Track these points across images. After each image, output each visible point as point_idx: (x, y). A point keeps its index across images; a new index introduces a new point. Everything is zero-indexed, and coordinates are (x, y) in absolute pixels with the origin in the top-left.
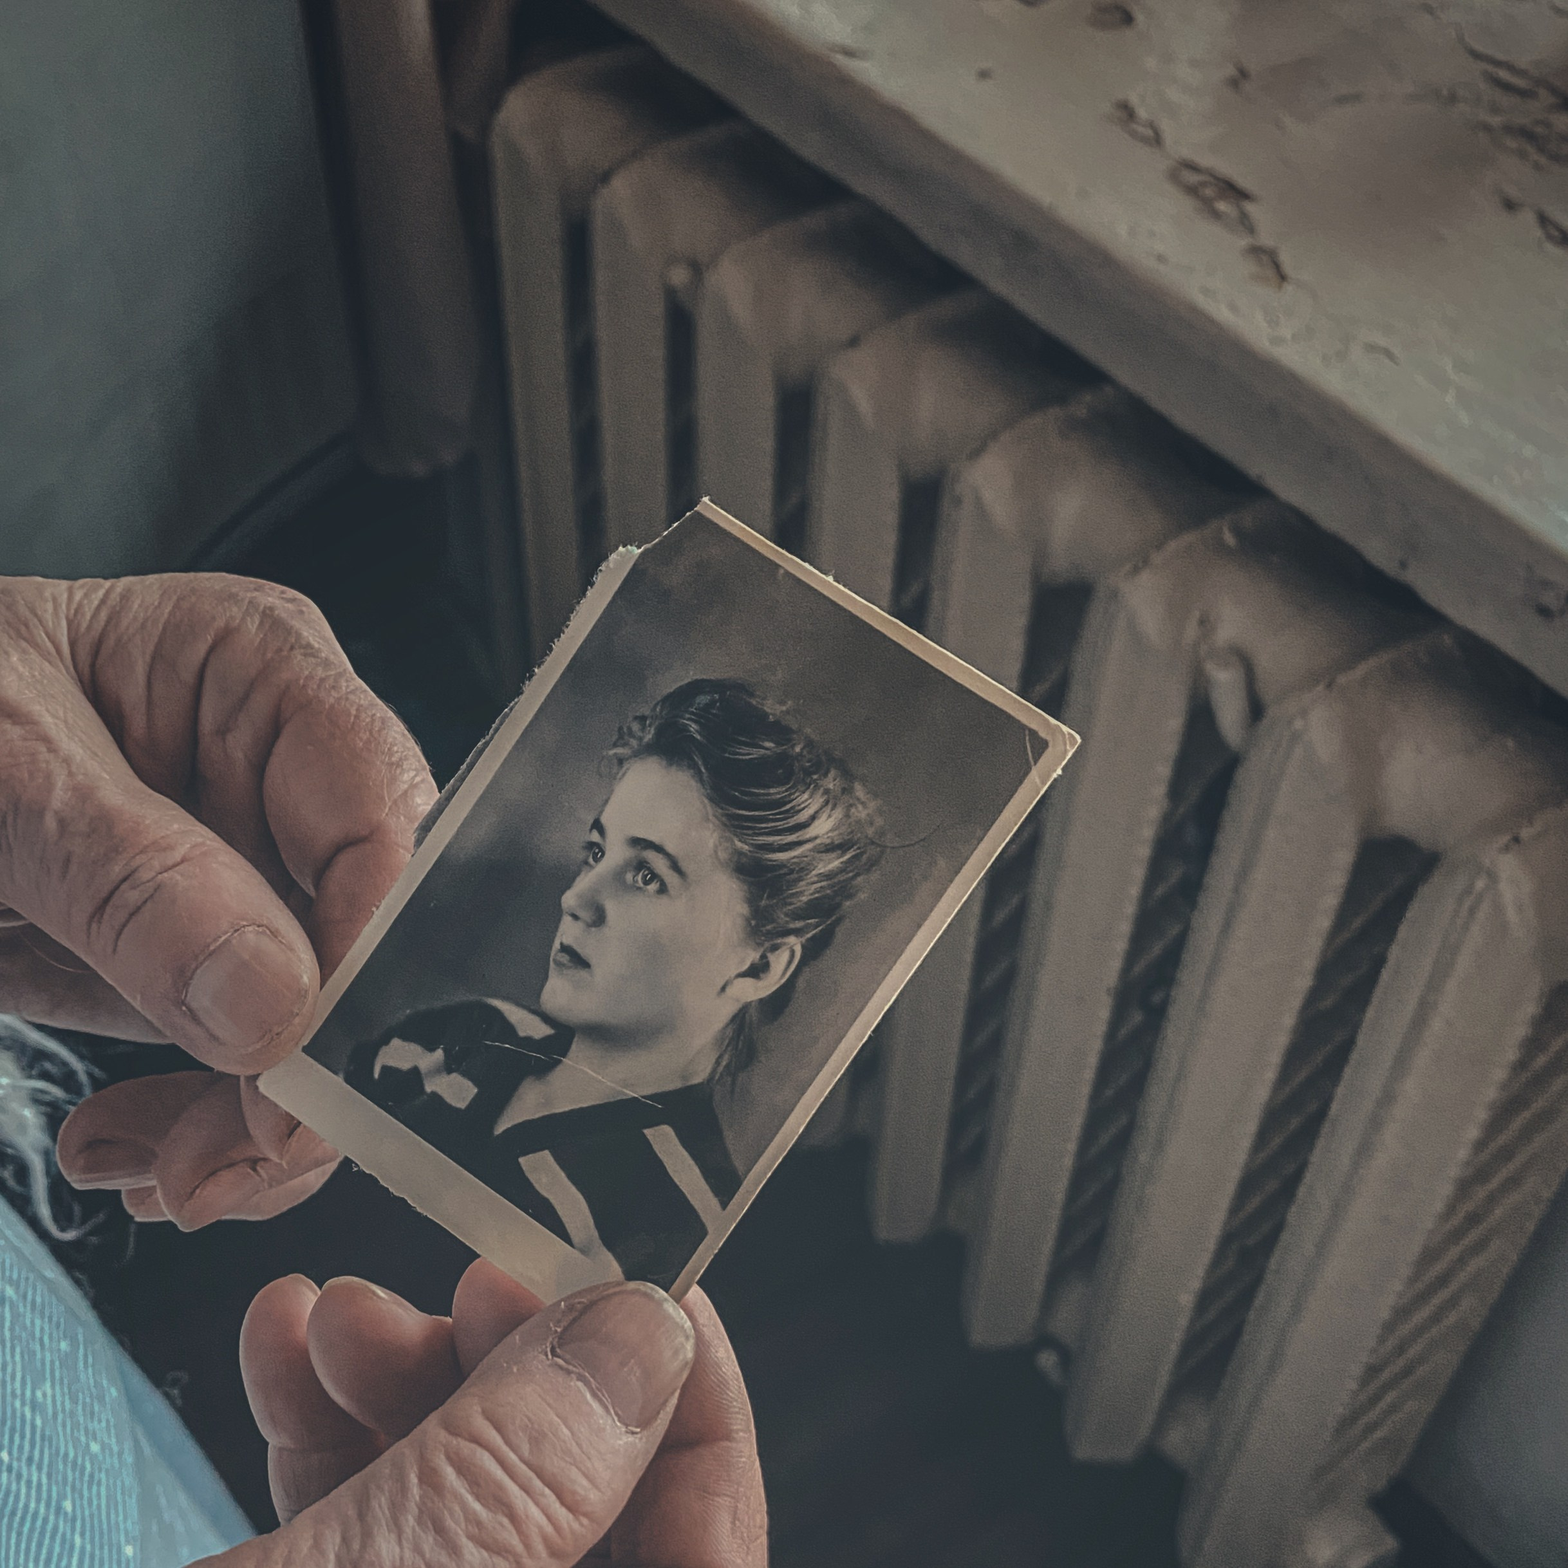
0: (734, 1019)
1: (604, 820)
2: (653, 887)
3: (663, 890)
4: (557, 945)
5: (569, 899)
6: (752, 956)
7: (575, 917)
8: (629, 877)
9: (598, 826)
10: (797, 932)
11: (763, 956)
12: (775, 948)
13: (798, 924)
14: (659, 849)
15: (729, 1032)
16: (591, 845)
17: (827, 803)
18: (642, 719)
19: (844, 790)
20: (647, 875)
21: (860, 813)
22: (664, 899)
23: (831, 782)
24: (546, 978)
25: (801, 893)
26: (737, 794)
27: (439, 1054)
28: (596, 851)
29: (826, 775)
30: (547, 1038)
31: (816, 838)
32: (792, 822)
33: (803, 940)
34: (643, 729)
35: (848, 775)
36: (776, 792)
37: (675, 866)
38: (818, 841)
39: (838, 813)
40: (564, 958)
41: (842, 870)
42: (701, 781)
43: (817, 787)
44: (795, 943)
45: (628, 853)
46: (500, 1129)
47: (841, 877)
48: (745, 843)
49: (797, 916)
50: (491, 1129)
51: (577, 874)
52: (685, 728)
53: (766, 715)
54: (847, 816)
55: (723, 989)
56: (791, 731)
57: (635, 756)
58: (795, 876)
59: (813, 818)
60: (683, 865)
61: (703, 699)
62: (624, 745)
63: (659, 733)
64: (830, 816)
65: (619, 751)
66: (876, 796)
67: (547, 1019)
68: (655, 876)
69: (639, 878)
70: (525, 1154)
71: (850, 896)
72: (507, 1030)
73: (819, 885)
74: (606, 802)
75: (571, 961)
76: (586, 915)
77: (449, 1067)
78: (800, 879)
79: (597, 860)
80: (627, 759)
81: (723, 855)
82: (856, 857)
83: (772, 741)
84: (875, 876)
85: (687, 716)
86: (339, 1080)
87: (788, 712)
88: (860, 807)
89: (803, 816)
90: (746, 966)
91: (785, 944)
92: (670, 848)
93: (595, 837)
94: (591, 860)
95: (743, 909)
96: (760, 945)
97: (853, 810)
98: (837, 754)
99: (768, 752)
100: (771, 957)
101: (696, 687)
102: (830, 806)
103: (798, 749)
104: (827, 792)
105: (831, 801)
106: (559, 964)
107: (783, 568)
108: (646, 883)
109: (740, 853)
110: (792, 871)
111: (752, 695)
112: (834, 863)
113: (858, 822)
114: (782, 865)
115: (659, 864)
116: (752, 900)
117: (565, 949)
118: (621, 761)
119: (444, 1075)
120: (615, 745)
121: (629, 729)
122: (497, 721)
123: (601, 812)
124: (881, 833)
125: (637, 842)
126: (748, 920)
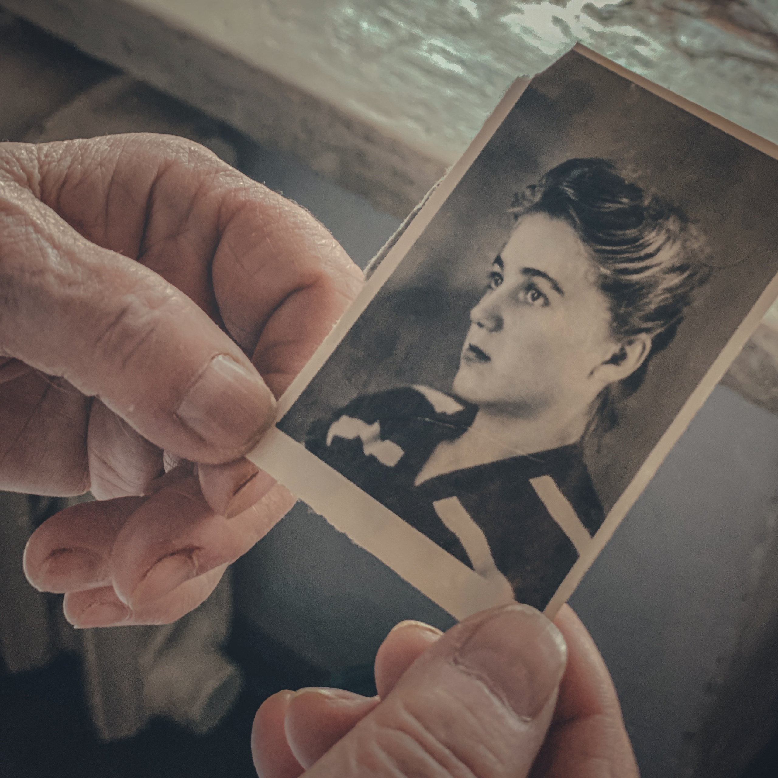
0: (599, 395)
1: (504, 256)
2: (540, 301)
3: (547, 303)
4: (466, 346)
5: (476, 313)
6: (614, 349)
7: (480, 325)
8: (521, 295)
9: (499, 261)
10: (647, 330)
11: (622, 349)
12: (631, 343)
13: (649, 325)
14: (543, 275)
15: (597, 404)
16: (494, 275)
17: (669, 238)
18: (533, 188)
19: (682, 230)
20: (535, 293)
21: (695, 245)
22: (547, 309)
23: (672, 224)
24: (457, 368)
25: (649, 303)
26: (601, 235)
27: (376, 427)
28: (497, 278)
29: (668, 218)
30: (459, 413)
31: (661, 263)
32: (643, 253)
33: (653, 335)
34: (533, 194)
35: (684, 219)
36: (631, 233)
37: (556, 288)
38: (662, 266)
39: (677, 246)
40: (472, 355)
41: (681, 285)
42: (575, 227)
43: (661, 228)
44: (646, 339)
45: (521, 279)
46: (420, 480)
47: (680, 291)
48: (607, 268)
49: (648, 318)
50: (413, 480)
51: (482, 294)
52: (564, 193)
53: (622, 181)
54: (684, 247)
55: (592, 373)
56: (641, 190)
57: (527, 213)
58: (645, 291)
59: (658, 250)
60: (562, 285)
61: (575, 173)
62: (520, 205)
63: (545, 196)
64: (671, 248)
65: (516, 209)
66: (705, 232)
67: (458, 399)
68: (540, 294)
69: (529, 296)
70: (438, 499)
71: (688, 304)
72: (428, 408)
73: (663, 297)
74: (505, 245)
75: (477, 357)
76: (490, 324)
77: (383, 436)
78: (649, 292)
79: (497, 284)
80: (520, 215)
81: (592, 278)
82: (690, 276)
83: (627, 198)
84: (707, 288)
85: (565, 184)
86: (301, 447)
87: (639, 178)
88: (693, 241)
89: (650, 250)
90: (608, 357)
91: (637, 339)
92: (552, 274)
93: (497, 268)
94: (493, 285)
95: (607, 316)
96: (619, 340)
97: (688, 243)
98: (676, 205)
99: (625, 207)
100: (628, 349)
101: (571, 164)
102: (671, 241)
103: (646, 203)
104: (668, 231)
105: (671, 238)
106: (468, 359)
107: (634, 83)
108: (534, 299)
109: (605, 276)
110: (643, 288)
111: (612, 167)
112: (674, 280)
113: (693, 251)
114: (637, 283)
115: (543, 284)
116: (613, 310)
117: (472, 348)
118: (516, 216)
119: (379, 441)
120: (513, 205)
121: (523, 194)
122: (428, 194)
123: (501, 251)
124: (711, 257)
125: (528, 271)
126: (610, 324)
